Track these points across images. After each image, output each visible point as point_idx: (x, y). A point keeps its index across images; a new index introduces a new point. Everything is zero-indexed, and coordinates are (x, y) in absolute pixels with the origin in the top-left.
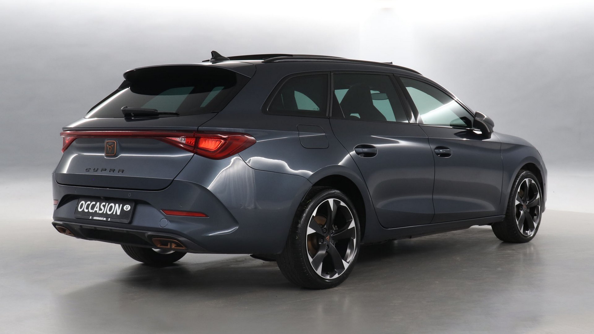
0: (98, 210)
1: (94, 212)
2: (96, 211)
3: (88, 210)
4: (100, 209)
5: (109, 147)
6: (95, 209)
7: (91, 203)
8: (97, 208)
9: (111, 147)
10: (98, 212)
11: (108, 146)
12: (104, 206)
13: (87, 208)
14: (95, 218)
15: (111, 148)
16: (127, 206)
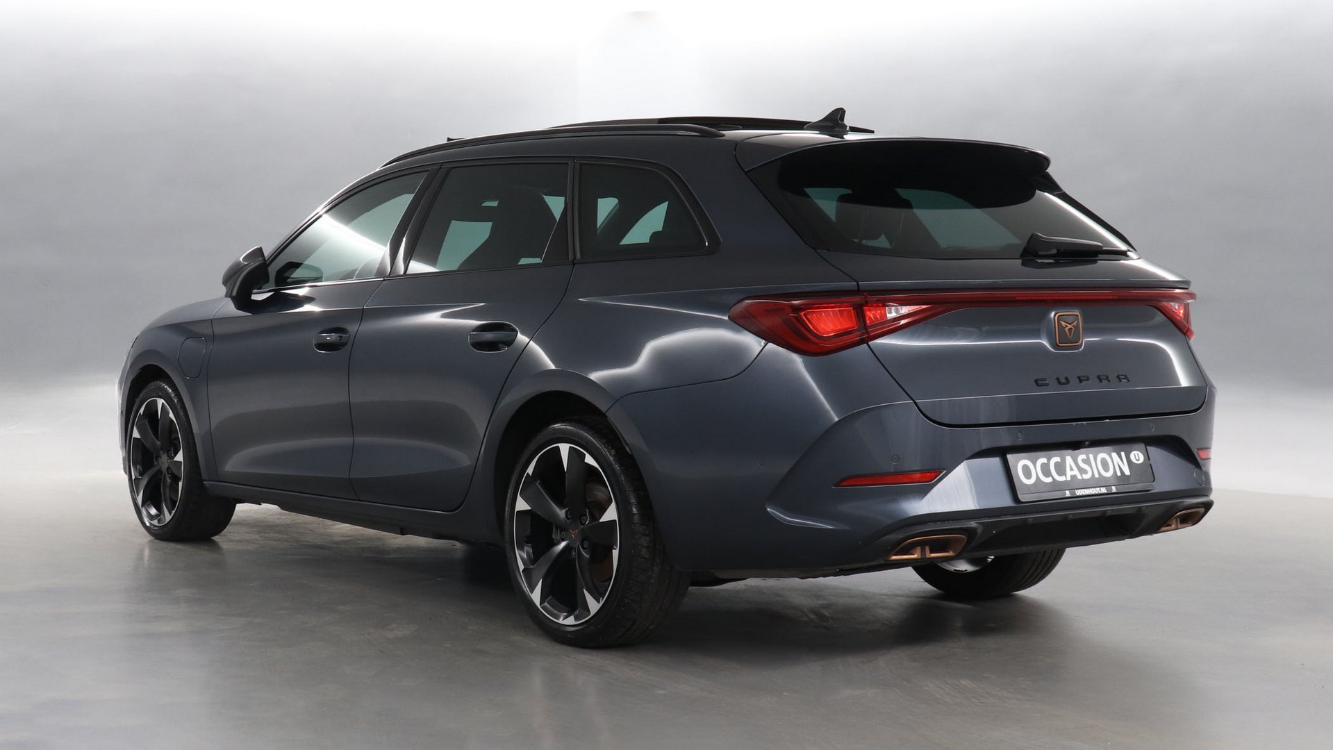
0: (1076, 472)
1: (1069, 478)
2: (1073, 477)
3: (1053, 478)
4: (1082, 471)
5: (1070, 326)
6: (1069, 473)
7: (1049, 460)
8: (1072, 469)
9: (1073, 326)
10: (1079, 477)
11: (1064, 324)
12: (1087, 462)
13: (1046, 472)
14: (1079, 492)
15: (1073, 328)
16: (1135, 455)
